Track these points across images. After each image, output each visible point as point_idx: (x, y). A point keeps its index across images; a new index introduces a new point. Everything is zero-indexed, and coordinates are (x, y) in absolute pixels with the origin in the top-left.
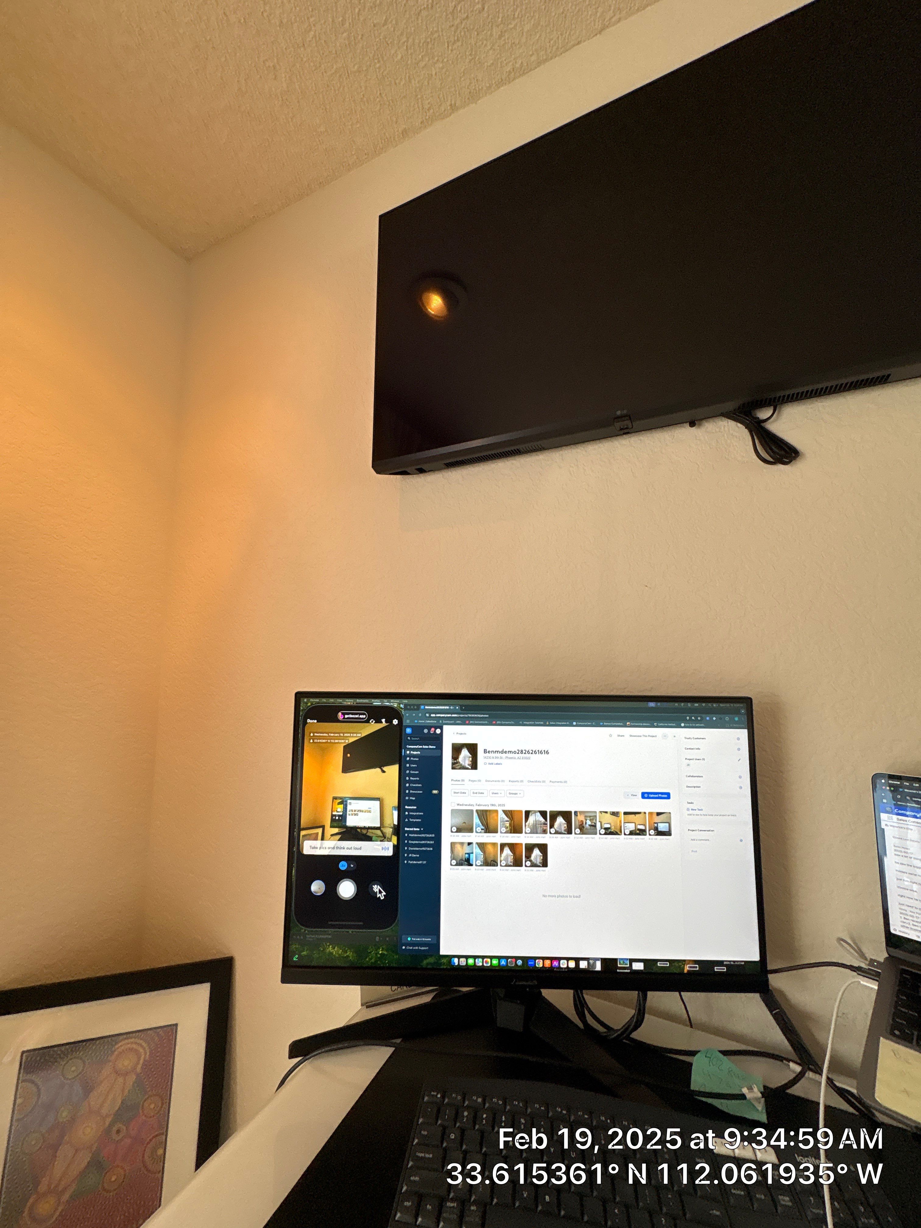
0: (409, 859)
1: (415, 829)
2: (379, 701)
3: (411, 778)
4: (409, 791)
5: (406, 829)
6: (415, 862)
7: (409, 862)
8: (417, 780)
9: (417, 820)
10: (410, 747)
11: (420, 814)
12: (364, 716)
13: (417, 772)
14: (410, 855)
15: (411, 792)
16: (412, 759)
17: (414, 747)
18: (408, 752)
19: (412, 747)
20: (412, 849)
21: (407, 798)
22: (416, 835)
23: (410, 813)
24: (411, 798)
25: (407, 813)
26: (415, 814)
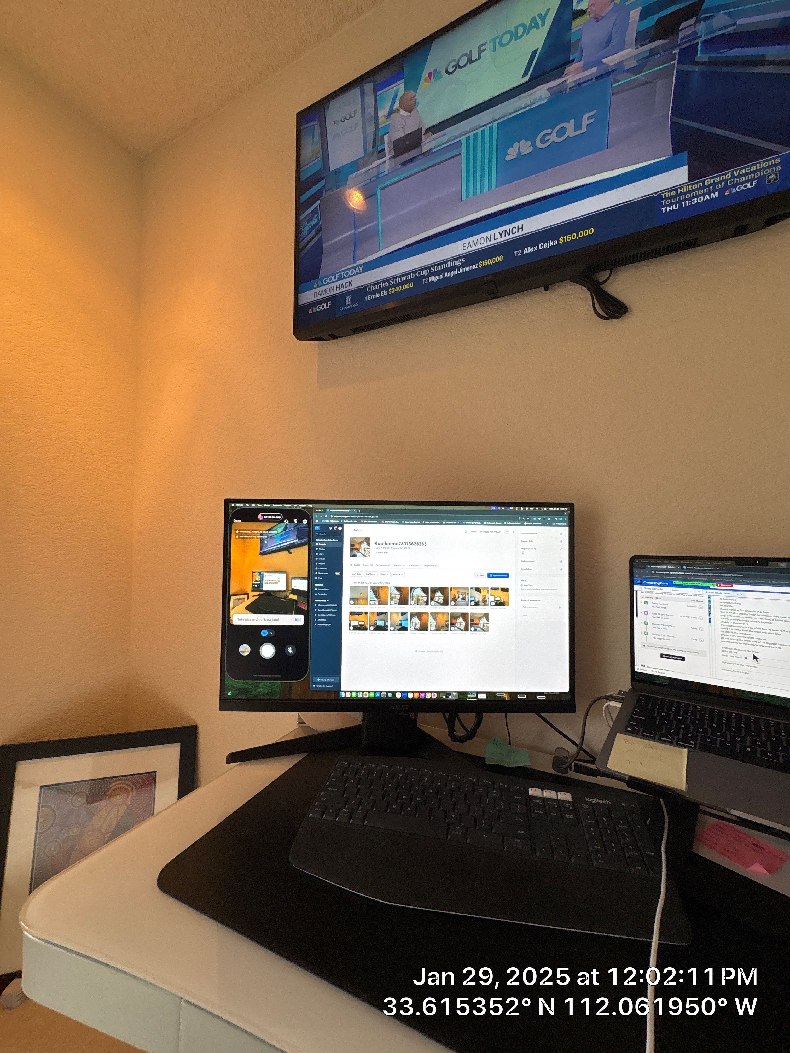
1: (322, 601)
2: (290, 506)
3: (319, 564)
4: (317, 573)
5: (316, 601)
6: (322, 625)
7: (318, 624)
8: (324, 565)
9: (324, 594)
10: (317, 540)
11: (327, 589)
12: (280, 517)
13: (323, 559)
14: (319, 620)
16: (318, 549)
17: (322, 540)
18: (317, 544)
20: (320, 615)
21: (316, 578)
22: (323, 605)
23: (319, 589)
24: (319, 578)
25: (316, 589)
26: (322, 589)
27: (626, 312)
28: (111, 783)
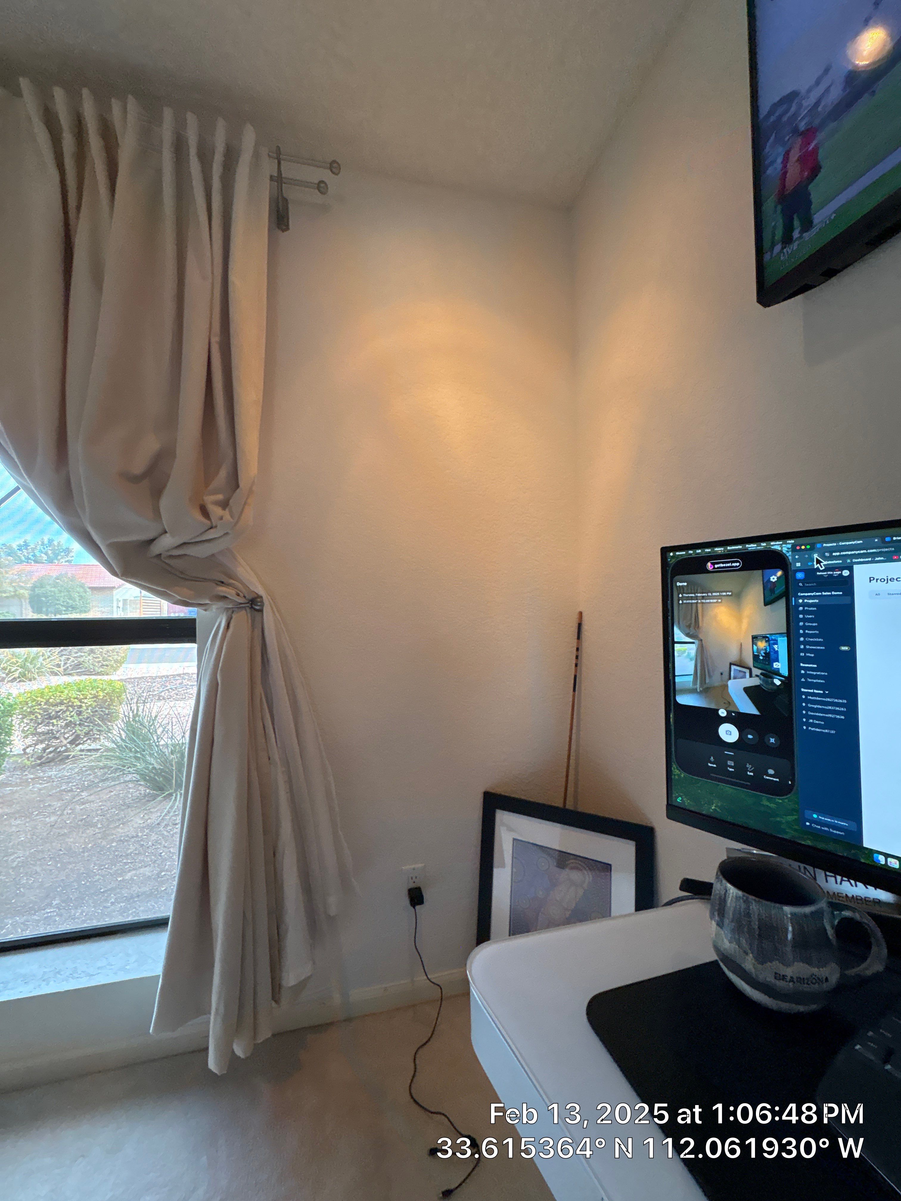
0: (808, 724)
1: (816, 691)
2: (756, 545)
3: (807, 631)
4: (805, 647)
5: (803, 690)
6: (817, 730)
7: (810, 728)
8: (815, 633)
9: (819, 681)
10: (802, 594)
11: (823, 674)
12: (738, 564)
13: (814, 624)
14: (811, 721)
15: (808, 647)
16: (806, 608)
17: (809, 594)
18: (801, 601)
19: (806, 594)
20: (812, 714)
21: (802, 654)
22: (818, 699)
23: (808, 672)
24: (807, 654)
25: (803, 672)
26: (815, 673)
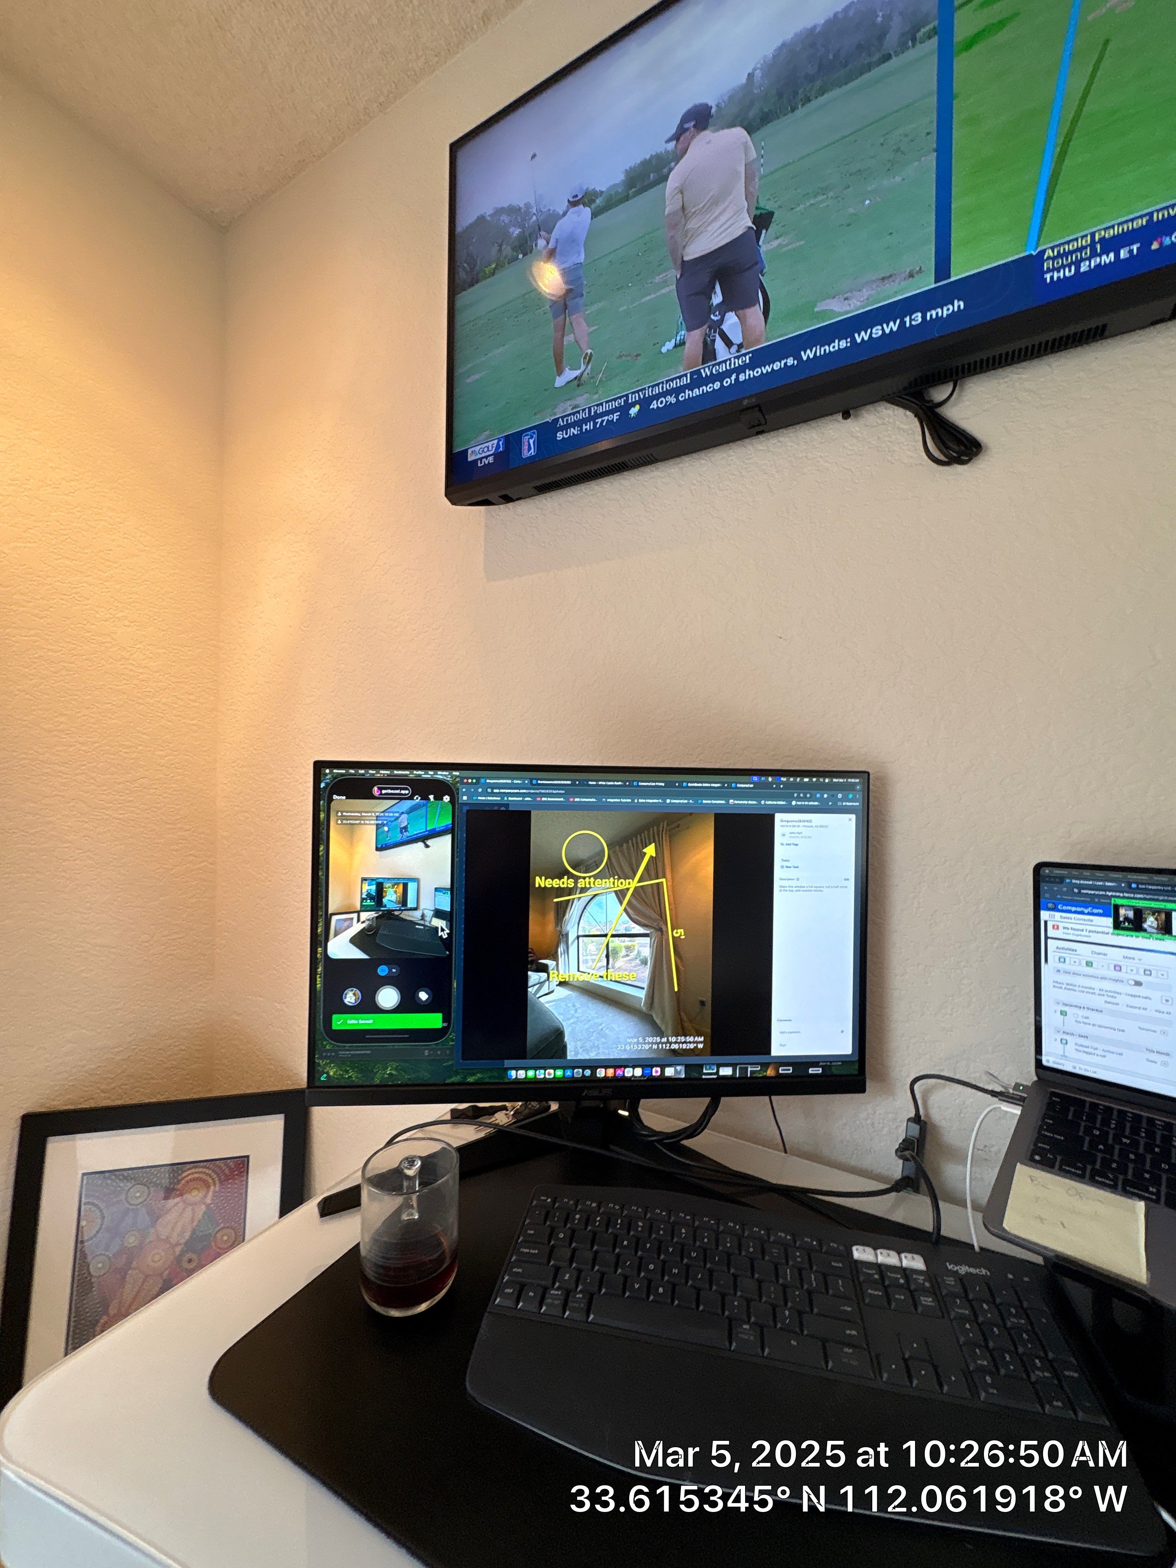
2: (425, 773)
12: (407, 792)
27: (977, 454)
28: (183, 1172)
